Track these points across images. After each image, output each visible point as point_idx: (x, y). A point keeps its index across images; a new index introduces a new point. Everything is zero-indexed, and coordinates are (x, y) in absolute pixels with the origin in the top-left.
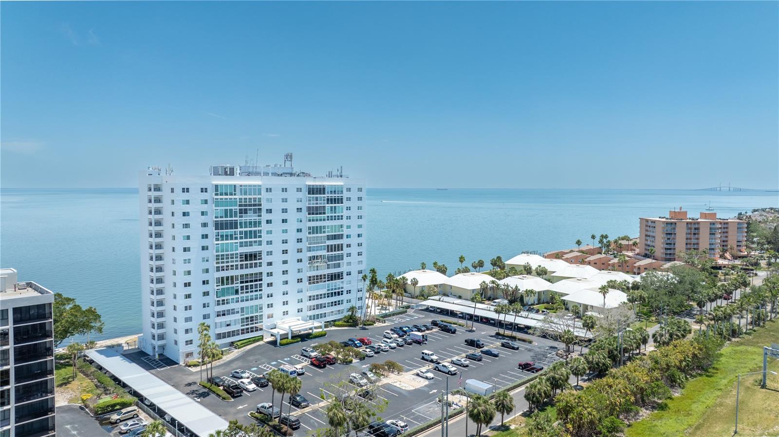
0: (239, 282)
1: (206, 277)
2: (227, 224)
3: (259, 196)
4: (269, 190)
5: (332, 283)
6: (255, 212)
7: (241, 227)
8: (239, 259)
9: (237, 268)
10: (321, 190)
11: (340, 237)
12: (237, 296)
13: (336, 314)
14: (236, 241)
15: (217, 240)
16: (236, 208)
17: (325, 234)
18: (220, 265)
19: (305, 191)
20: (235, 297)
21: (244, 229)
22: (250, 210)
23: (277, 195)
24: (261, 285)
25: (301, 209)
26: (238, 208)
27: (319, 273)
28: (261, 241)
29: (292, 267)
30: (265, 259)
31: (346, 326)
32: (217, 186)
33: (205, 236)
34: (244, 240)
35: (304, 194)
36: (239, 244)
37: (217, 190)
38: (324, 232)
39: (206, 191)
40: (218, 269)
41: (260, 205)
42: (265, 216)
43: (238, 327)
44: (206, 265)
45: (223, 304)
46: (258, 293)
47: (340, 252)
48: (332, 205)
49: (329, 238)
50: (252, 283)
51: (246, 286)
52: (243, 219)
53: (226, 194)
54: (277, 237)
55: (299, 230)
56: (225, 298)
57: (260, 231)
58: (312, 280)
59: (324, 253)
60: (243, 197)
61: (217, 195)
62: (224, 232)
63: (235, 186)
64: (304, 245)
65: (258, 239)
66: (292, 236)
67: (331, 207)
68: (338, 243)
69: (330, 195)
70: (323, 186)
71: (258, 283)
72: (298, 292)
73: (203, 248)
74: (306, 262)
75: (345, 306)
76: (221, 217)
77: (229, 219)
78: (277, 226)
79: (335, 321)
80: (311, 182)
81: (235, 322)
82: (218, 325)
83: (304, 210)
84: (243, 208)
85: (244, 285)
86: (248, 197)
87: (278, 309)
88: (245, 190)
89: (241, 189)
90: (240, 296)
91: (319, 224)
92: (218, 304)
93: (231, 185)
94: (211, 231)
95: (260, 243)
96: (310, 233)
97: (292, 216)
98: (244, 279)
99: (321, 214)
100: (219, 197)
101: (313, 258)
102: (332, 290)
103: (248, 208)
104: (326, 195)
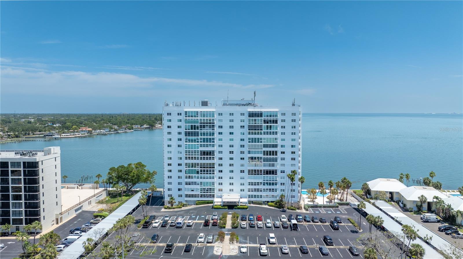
0: (199, 167)
1: (180, 162)
2: (192, 133)
3: (213, 118)
4: (220, 114)
5: (267, 177)
6: (210, 127)
7: (201, 136)
8: (199, 154)
9: (198, 159)
10: (260, 115)
11: (276, 146)
12: (198, 175)
13: (271, 197)
14: (198, 143)
15: (186, 142)
16: (198, 124)
17: (262, 144)
18: (188, 156)
19: (247, 115)
20: (197, 175)
21: (203, 137)
22: (207, 126)
23: (226, 118)
24: (213, 171)
25: (244, 126)
26: (199, 124)
27: (257, 168)
28: (214, 145)
29: (237, 162)
30: (217, 155)
31: (274, 207)
32: (186, 112)
33: (180, 140)
34: (203, 143)
35: (246, 118)
36: (199, 145)
37: (186, 114)
38: (261, 142)
39: (181, 115)
40: (186, 158)
41: (214, 123)
42: (217, 130)
43: (198, 193)
44: (180, 155)
45: (189, 178)
46: (212, 175)
47: (275, 156)
48: (268, 124)
49: (265, 146)
50: (208, 169)
51: (204, 170)
52: (202, 131)
53: (192, 116)
54: (226, 143)
55: (242, 140)
56: (191, 175)
57: (214, 139)
58: (252, 172)
59: (261, 155)
60: (202, 118)
61: (186, 117)
62: (190, 138)
63: (197, 112)
64: (246, 149)
65: (212, 143)
66: (237, 143)
67: (268, 126)
68: (273, 150)
69: (266, 118)
70: (261, 112)
71: (212, 169)
72: (241, 178)
73: (179, 146)
74: (246, 159)
75: (279, 193)
76: (189, 129)
77: (193, 130)
78: (226, 137)
79: (268, 202)
80: (251, 109)
81: (197, 189)
82: (187, 190)
83: (246, 128)
84: (202, 124)
85: (203, 169)
86: (205, 118)
87: (226, 187)
88: (204, 114)
89: (201, 114)
90: (200, 175)
91: (257, 136)
92: (186, 178)
93: (195, 112)
94: (183, 136)
95: (213, 146)
96: (249, 142)
97: (237, 131)
98: (203, 166)
99: (258, 130)
100: (188, 118)
101: (252, 158)
102: (267, 180)
103: (206, 124)
104: (263, 118)
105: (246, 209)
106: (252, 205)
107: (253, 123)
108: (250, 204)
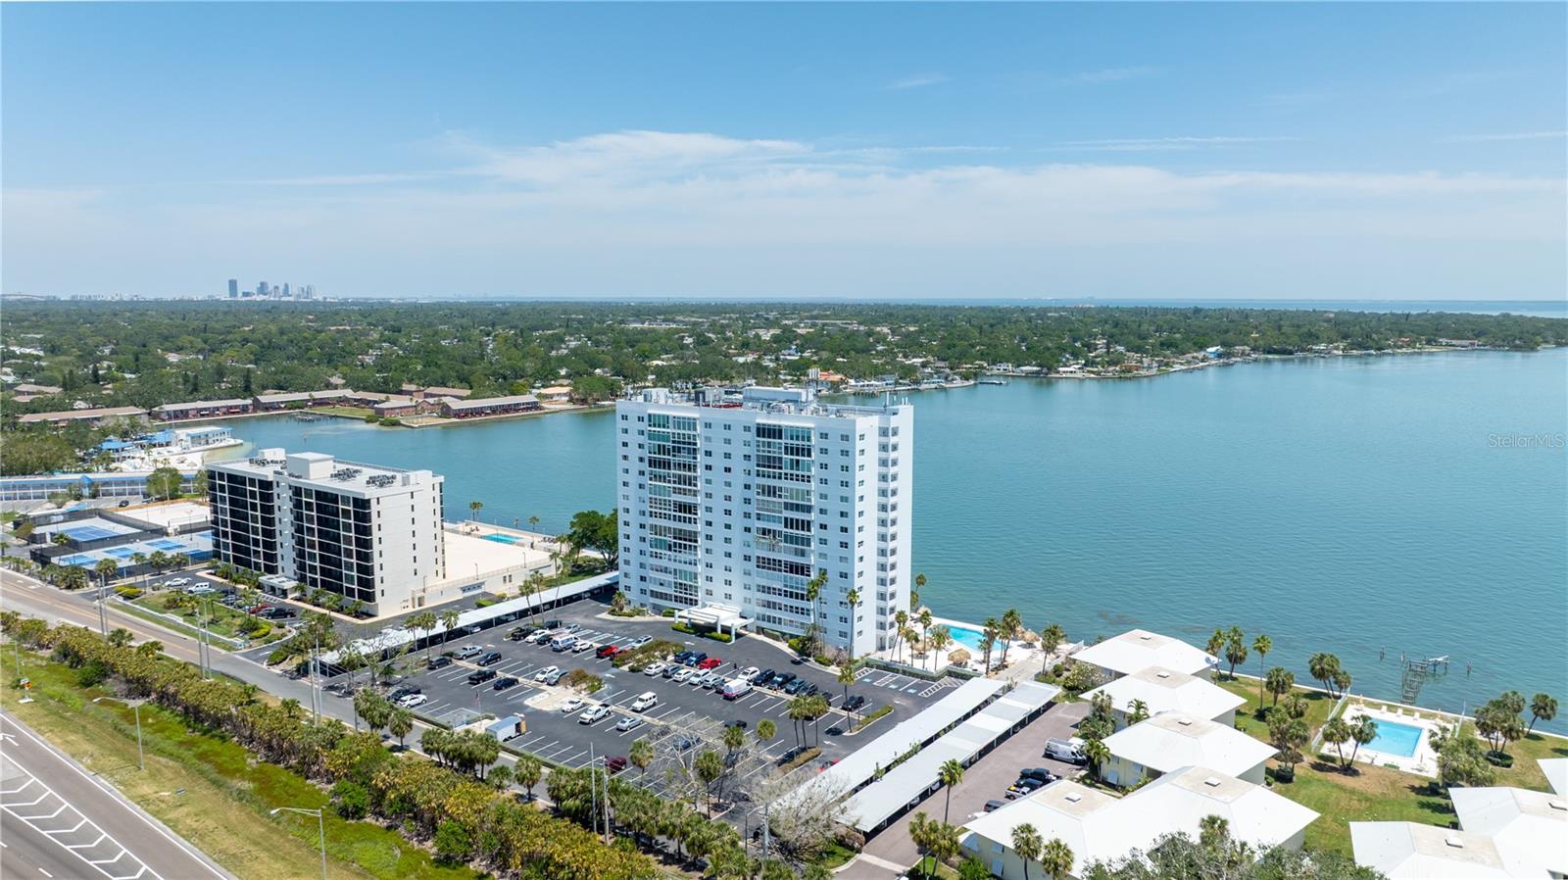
0: (672, 536)
1: (642, 520)
2: (660, 462)
3: (695, 433)
4: (708, 425)
5: (791, 578)
6: (689, 452)
7: (675, 469)
8: (672, 508)
9: (670, 519)
10: (774, 432)
11: (808, 509)
12: (670, 553)
13: (797, 627)
14: (669, 485)
15: (651, 479)
16: (668, 443)
17: (783, 500)
18: (654, 510)
19: (754, 430)
20: (668, 553)
21: (677, 472)
22: (684, 448)
23: (718, 435)
24: (696, 548)
25: (749, 456)
26: (670, 444)
27: (772, 556)
28: (696, 491)
29: (738, 535)
30: (701, 515)
31: (794, 649)
32: (650, 415)
33: (642, 473)
34: (677, 486)
35: (752, 436)
36: (672, 489)
37: (650, 420)
38: (780, 496)
39: (642, 421)
40: (651, 514)
41: (695, 444)
42: (701, 459)
43: (671, 591)
44: (642, 507)
45: (657, 557)
46: (693, 557)
47: (806, 533)
48: (792, 457)
49: (788, 506)
50: (686, 541)
51: (680, 544)
52: (677, 459)
53: (659, 426)
54: (719, 490)
55: (747, 487)
56: (659, 551)
57: (695, 478)
58: (765, 564)
59: (780, 527)
60: (676, 431)
61: (650, 426)
62: (658, 471)
63: (668, 417)
64: (753, 510)
65: (693, 488)
66: (737, 492)
67: (792, 461)
68: (803, 518)
69: (789, 441)
70: (780, 426)
71: (693, 544)
72: (745, 573)
73: (640, 486)
74: (754, 533)
75: (812, 620)
76: (654, 453)
77: (662, 456)
78: (718, 475)
79: (789, 636)
80: (764, 419)
81: (669, 584)
82: (653, 581)
83: (754, 459)
84: (677, 445)
85: (678, 541)
86: (682, 432)
87: (718, 588)
88: (678, 422)
89: (674, 422)
90: (673, 553)
91: (772, 482)
92: (652, 556)
93: (664, 416)
94: (646, 467)
95: (695, 494)
96: (759, 493)
97: (738, 464)
98: (678, 535)
99: (774, 467)
100: (653, 429)
101: (764, 532)
102: (792, 587)
103: (682, 446)
104: (783, 441)
106: (761, 638)
107: (764, 451)
108: (758, 633)
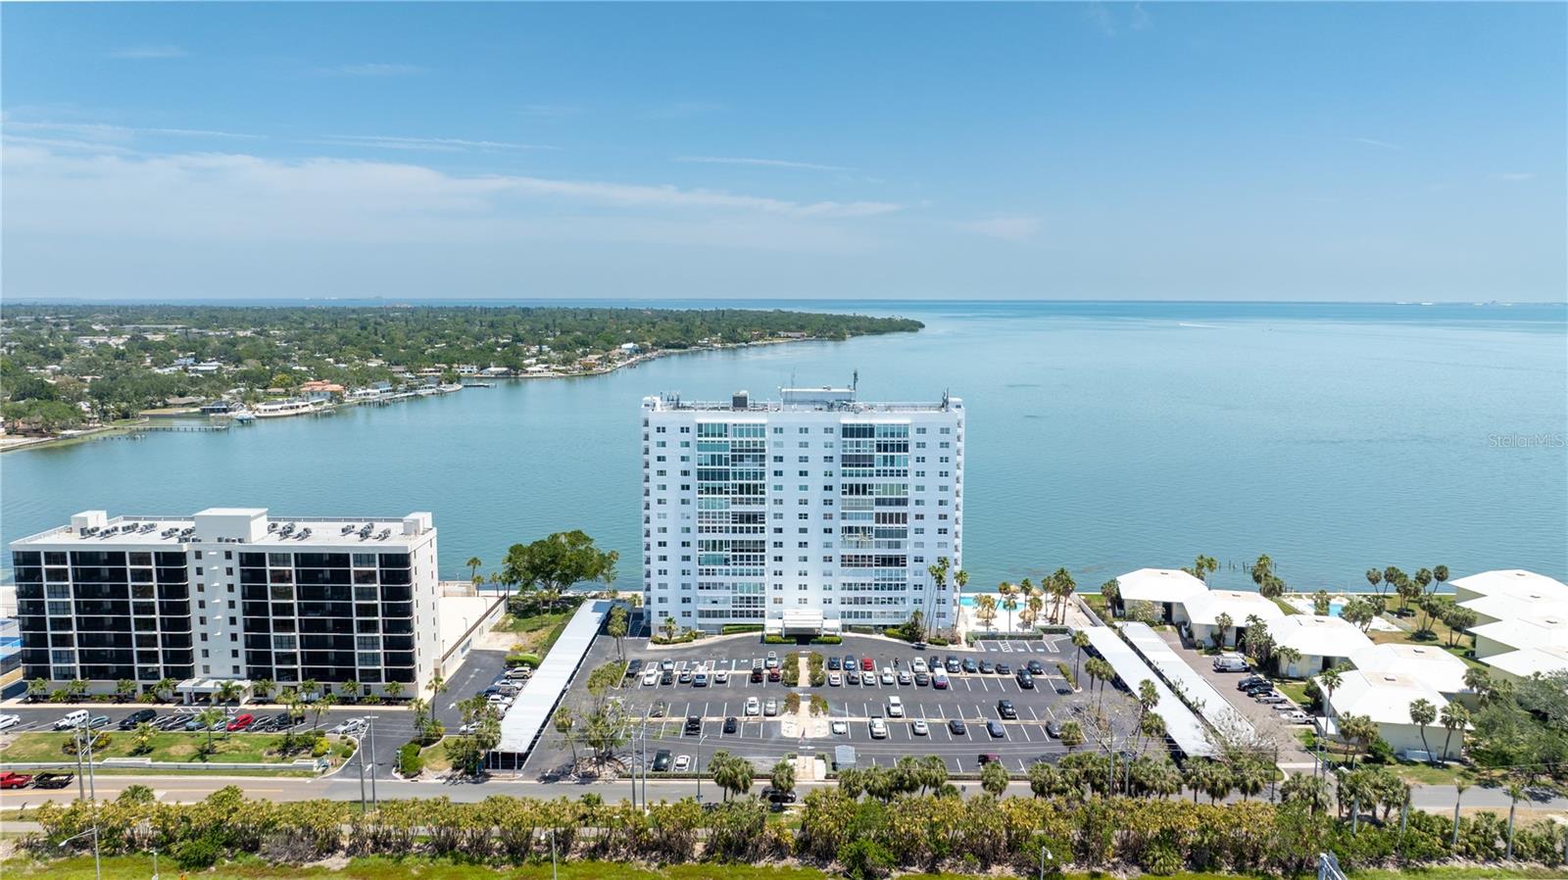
0: (730, 549)
1: (686, 537)
2: (713, 473)
3: (762, 439)
4: (778, 430)
5: (884, 571)
6: (755, 459)
7: (735, 479)
8: (731, 520)
9: (727, 532)
10: (867, 431)
11: (904, 502)
12: (727, 567)
13: (891, 617)
14: (727, 496)
15: (701, 492)
16: (727, 453)
17: (873, 497)
18: (704, 525)
19: (838, 432)
20: (725, 567)
21: (738, 482)
22: (748, 456)
23: (792, 438)
24: (762, 557)
25: (831, 458)
26: (730, 453)
27: (860, 552)
28: (763, 499)
29: (815, 537)
30: (770, 523)
31: (899, 638)
32: (700, 425)
33: (686, 487)
34: (738, 496)
35: (836, 437)
36: (730, 501)
37: (700, 430)
38: (871, 493)
39: (687, 432)
40: (701, 530)
41: (764, 451)
42: (770, 465)
43: (729, 607)
44: (686, 524)
45: (708, 574)
46: (759, 567)
47: (901, 525)
48: (886, 454)
49: (879, 502)
50: (750, 553)
51: (741, 556)
52: (737, 468)
53: (714, 435)
54: (792, 495)
55: (828, 488)
56: (711, 567)
57: (762, 486)
58: (848, 561)
59: (871, 523)
60: (738, 439)
61: (700, 436)
62: (710, 483)
63: (726, 425)
64: (836, 510)
65: (759, 496)
66: (816, 495)
67: (885, 457)
68: (898, 511)
69: (883, 439)
70: (871, 425)
71: (759, 554)
72: (825, 575)
73: (683, 502)
74: (837, 533)
75: (909, 607)
76: (706, 465)
77: (717, 467)
78: (791, 480)
79: (885, 627)
80: (849, 419)
81: (725, 599)
82: (702, 601)
83: (838, 460)
84: (737, 454)
85: (738, 554)
86: (745, 439)
87: (790, 594)
88: (740, 430)
89: (735, 430)
90: (731, 568)
91: (861, 481)
92: (701, 574)
93: (720, 425)
94: (693, 480)
95: (762, 502)
96: (844, 493)
97: (816, 467)
98: (737, 546)
99: (864, 466)
100: (704, 439)
101: (850, 529)
102: (884, 579)
103: (745, 454)
104: (875, 439)
105: (838, 643)
106: (849, 634)
107: (851, 451)
108: (843, 631)
